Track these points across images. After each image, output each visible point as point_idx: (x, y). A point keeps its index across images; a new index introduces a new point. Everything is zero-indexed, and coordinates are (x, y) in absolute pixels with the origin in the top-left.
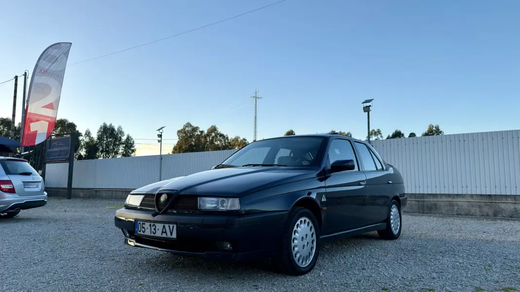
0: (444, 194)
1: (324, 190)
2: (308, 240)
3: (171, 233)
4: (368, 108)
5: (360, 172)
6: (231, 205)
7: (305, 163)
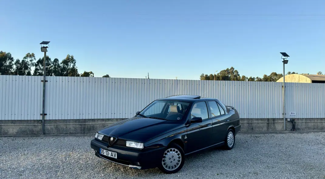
0: (100, 119)
1: (186, 133)
2: (174, 158)
3: (115, 156)
4: (45, 48)
5: (209, 119)
6: (140, 146)
7: (178, 119)
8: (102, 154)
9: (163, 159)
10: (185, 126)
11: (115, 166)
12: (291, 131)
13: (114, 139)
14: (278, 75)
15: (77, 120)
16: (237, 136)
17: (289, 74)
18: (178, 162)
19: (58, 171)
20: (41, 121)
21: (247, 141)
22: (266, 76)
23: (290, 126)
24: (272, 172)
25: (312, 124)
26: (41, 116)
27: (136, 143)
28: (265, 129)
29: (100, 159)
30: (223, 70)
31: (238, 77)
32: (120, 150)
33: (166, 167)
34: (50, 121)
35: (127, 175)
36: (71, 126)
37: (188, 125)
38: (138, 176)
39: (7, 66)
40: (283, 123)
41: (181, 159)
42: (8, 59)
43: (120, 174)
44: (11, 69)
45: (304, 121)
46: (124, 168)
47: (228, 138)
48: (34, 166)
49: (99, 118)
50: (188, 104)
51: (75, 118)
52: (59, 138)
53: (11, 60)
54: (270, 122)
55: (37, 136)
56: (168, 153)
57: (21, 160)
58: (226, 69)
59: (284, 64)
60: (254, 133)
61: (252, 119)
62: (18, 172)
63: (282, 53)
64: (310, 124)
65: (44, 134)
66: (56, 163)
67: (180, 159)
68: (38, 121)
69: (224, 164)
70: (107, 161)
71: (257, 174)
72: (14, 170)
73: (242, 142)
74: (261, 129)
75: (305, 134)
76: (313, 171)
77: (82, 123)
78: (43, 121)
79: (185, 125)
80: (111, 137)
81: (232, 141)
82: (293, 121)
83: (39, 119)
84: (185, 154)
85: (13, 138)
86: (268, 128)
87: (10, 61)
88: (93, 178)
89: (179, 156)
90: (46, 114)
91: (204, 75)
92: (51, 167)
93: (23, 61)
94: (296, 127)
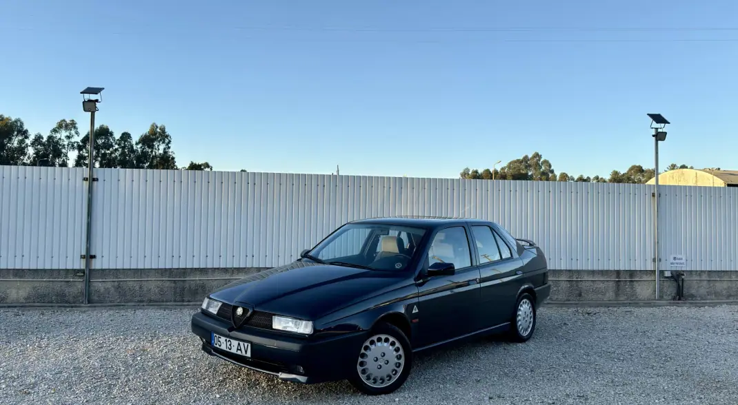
0: (218, 269)
1: (416, 300)
2: (385, 358)
3: (246, 352)
4: (93, 104)
5: (472, 268)
6: (304, 328)
7: (398, 266)
8: (218, 346)
9: (360, 359)
10: (414, 282)
11: (248, 375)
12: (672, 301)
13: (245, 311)
14: (646, 172)
15: (166, 270)
16: (541, 310)
17: (673, 169)
18: (396, 368)
19: (115, 385)
20: (83, 271)
21: (565, 324)
22: (616, 173)
23: (670, 289)
24: (622, 395)
25: (725, 285)
26: (84, 262)
27: (295, 320)
28: (610, 295)
29: (213, 359)
30: (515, 159)
31: (550, 175)
32: (259, 338)
33: (368, 378)
34: (103, 272)
35: (274, 397)
36: (152, 285)
37: (421, 281)
38: (301, 399)
39: (13, 150)
40: (653, 283)
41: (402, 361)
42: (16, 133)
43: (258, 394)
44: (22, 157)
45: (704, 277)
46: (268, 381)
47: (519, 315)
48: (61, 372)
49: (218, 267)
50: (421, 233)
51: (161, 266)
52: (122, 312)
53: (22, 135)
54: (624, 280)
55: (72, 307)
56: (373, 347)
57: (32, 360)
58: (521, 158)
59: (657, 141)
60: (583, 306)
61: (578, 272)
62: (22, 387)
63: (651, 116)
64: (718, 284)
65: (89, 302)
66: (112, 367)
67: (399, 361)
68: (75, 272)
69: (506, 375)
70: (231, 365)
71: (587, 399)
72: (13, 382)
73: (554, 325)
74: (600, 296)
75: (706, 307)
76: (722, 395)
77: (176, 277)
78: (87, 272)
79: (415, 280)
80: (238, 307)
81: (528, 322)
82: (677, 277)
83: (78, 268)
84: (414, 348)
85: (18, 310)
86: (617, 295)
87: (20, 138)
88: (194, 402)
89: (399, 353)
90: (94, 257)
91: (469, 170)
92: (100, 376)
93: (50, 138)
94: (685, 291)
